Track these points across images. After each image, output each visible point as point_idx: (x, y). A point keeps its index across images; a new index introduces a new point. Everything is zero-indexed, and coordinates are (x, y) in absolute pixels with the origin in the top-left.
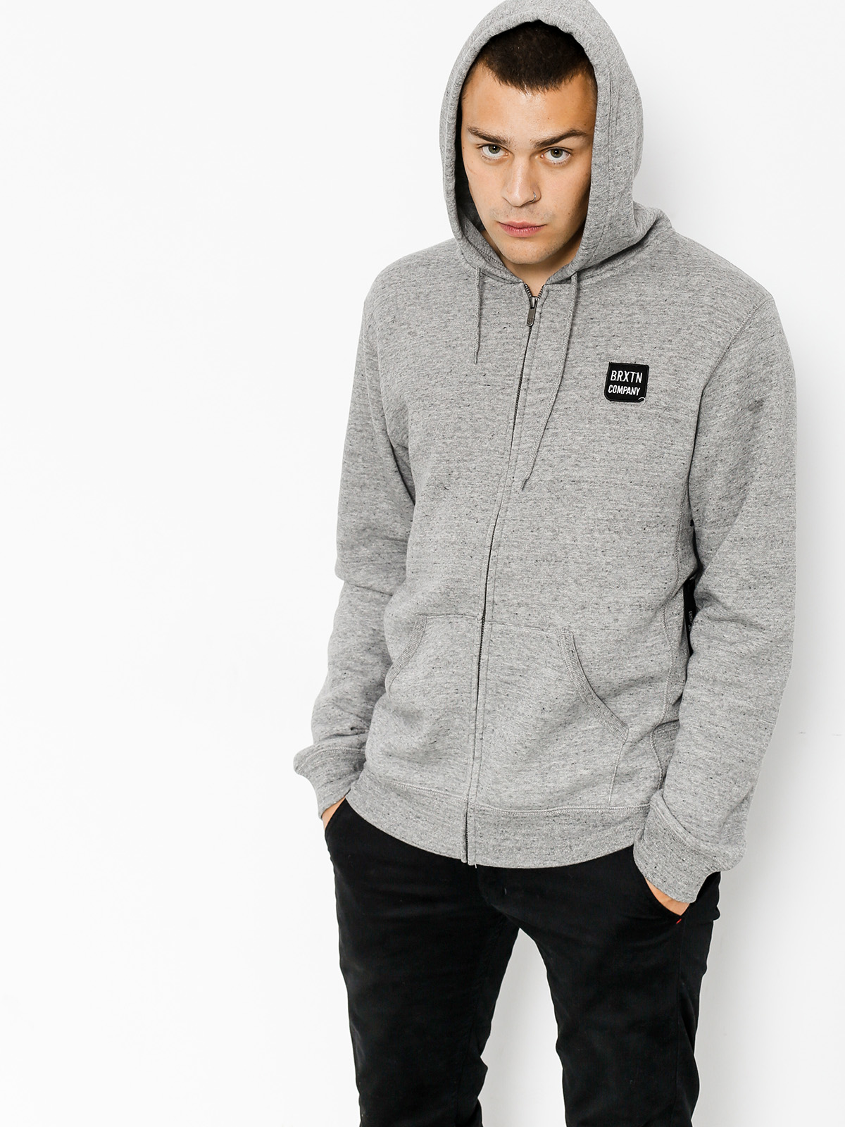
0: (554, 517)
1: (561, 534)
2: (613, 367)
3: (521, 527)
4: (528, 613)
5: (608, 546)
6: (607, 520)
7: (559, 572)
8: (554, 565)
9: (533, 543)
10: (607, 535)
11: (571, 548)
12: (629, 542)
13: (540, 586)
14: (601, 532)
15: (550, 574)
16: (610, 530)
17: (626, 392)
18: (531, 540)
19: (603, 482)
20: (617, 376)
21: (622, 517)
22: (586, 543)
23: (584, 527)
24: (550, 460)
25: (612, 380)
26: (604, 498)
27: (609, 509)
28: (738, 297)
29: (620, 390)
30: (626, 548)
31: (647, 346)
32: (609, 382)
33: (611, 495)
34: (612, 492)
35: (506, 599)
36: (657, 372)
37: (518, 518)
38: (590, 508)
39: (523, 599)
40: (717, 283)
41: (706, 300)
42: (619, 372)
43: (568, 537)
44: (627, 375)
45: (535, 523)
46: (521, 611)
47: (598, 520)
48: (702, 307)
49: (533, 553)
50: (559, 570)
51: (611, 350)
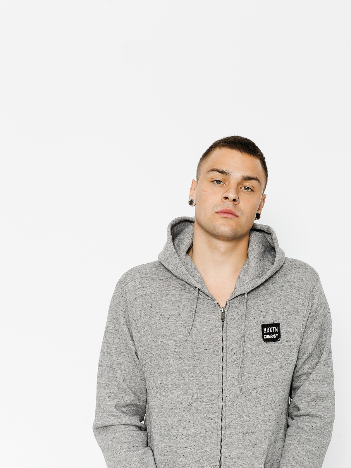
0: (248, 409)
2: (264, 326)
3: (235, 418)
4: (242, 463)
6: (269, 404)
7: (253, 438)
8: (251, 435)
9: (241, 425)
10: (269, 412)
11: (257, 424)
13: (246, 448)
14: (267, 411)
15: (250, 440)
16: (270, 409)
17: (272, 337)
19: (266, 385)
20: (266, 330)
23: (261, 411)
25: (264, 332)
26: (267, 393)
27: (269, 398)
28: (308, 280)
29: (269, 337)
31: (277, 313)
32: (263, 334)
34: (269, 389)
36: (283, 324)
39: (240, 455)
40: (298, 275)
42: (267, 328)
44: (271, 329)
45: (241, 415)
46: (239, 461)
47: (266, 405)
48: (295, 288)
49: (242, 430)
50: (253, 437)
51: (262, 318)
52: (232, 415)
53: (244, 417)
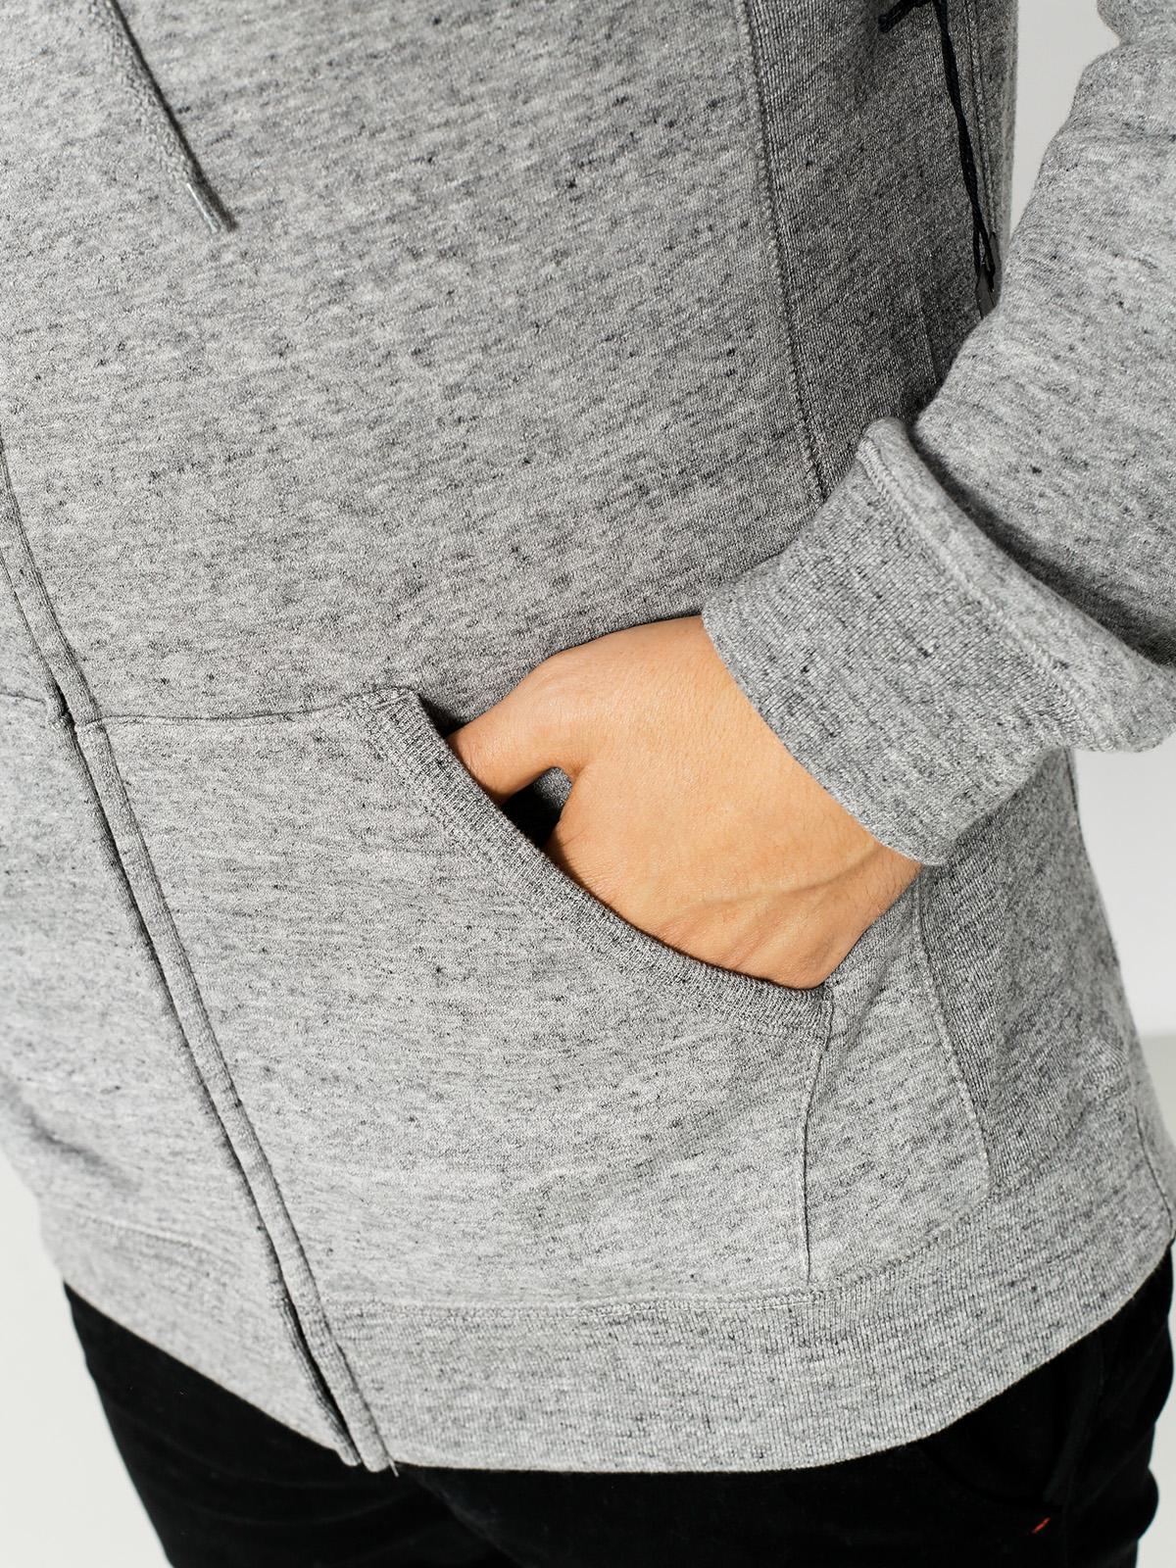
0: (163, 280)
1: (211, 345)
3: (59, 354)
4: (201, 673)
5: (432, 322)
6: (391, 219)
7: (254, 498)
8: (224, 475)
9: (117, 407)
10: (412, 281)
11: (275, 386)
12: (516, 268)
13: (201, 571)
14: (381, 277)
15: (225, 512)
16: (416, 255)
18: (107, 401)
19: (315, 71)
21: (448, 179)
22: (335, 345)
23: (300, 284)
24: (70, 48)
26: (343, 132)
27: (384, 169)
30: (511, 301)
33: (368, 109)
34: (371, 95)
35: (105, 637)
37: (39, 320)
38: (302, 197)
39: (161, 626)
43: (246, 347)
45: (102, 327)
46: (175, 666)
47: (355, 230)
49: (132, 445)
50: (257, 487)
52: (28, 332)
53: (130, 344)
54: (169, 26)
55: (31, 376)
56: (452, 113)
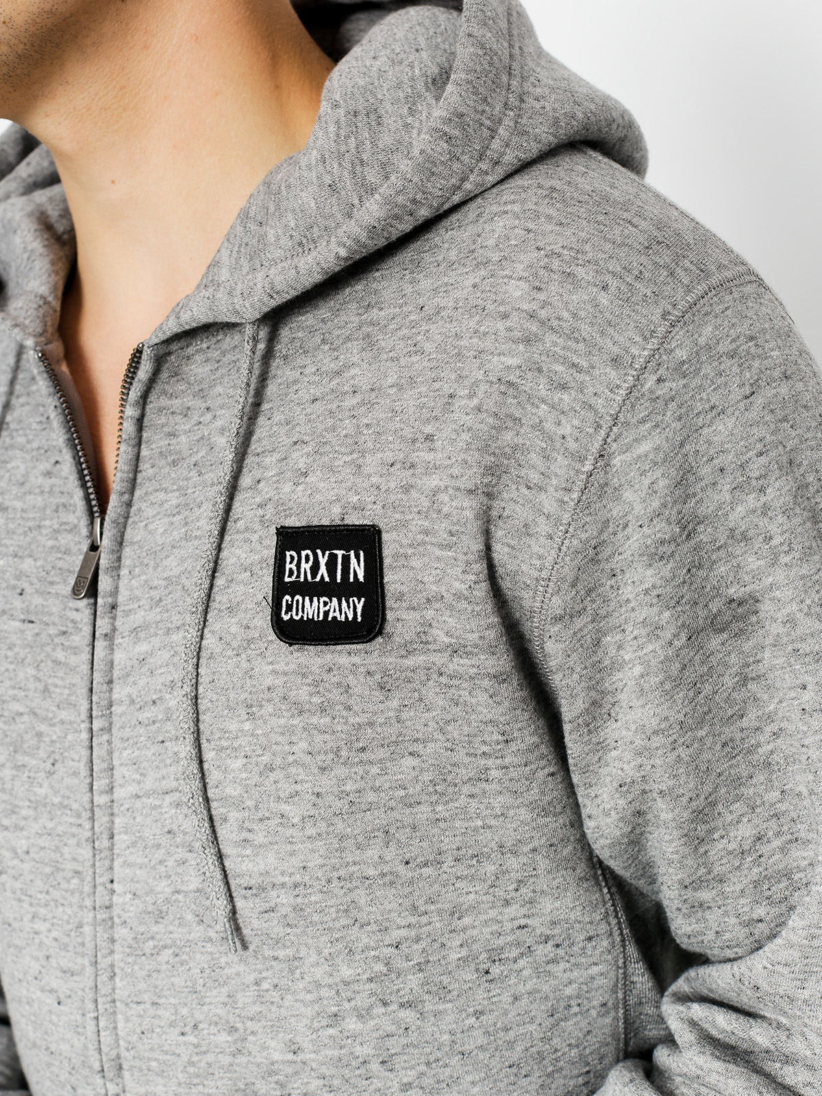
0: (225, 990)
1: (251, 1038)
2: (289, 539)
3: (157, 1022)
5: (394, 1045)
6: (371, 980)
10: (383, 1020)
12: (450, 1018)
14: (363, 1015)
16: (385, 1004)
17: (326, 613)
18: (185, 1058)
20: (298, 566)
21: (408, 960)
22: (329, 1053)
23: (309, 1012)
24: (185, 834)
25: (287, 579)
26: (344, 921)
27: (367, 948)
29: (312, 609)
30: (446, 1037)
31: (372, 463)
32: (281, 588)
33: (360, 910)
34: (363, 901)
36: (405, 542)
37: (146, 997)
38: (314, 958)
41: (517, 291)
42: (304, 553)
43: (273, 1044)
44: (323, 561)
45: (184, 1011)
47: (347, 984)
49: (200, 1088)
51: (288, 487)
52: (138, 1003)
53: (201, 1026)
54: (245, 835)
55: (139, 1031)
56: (413, 920)
